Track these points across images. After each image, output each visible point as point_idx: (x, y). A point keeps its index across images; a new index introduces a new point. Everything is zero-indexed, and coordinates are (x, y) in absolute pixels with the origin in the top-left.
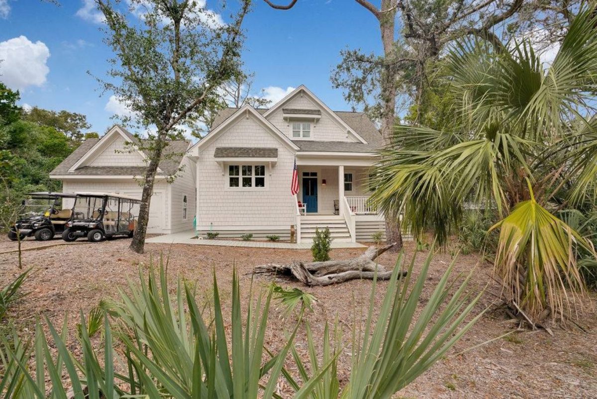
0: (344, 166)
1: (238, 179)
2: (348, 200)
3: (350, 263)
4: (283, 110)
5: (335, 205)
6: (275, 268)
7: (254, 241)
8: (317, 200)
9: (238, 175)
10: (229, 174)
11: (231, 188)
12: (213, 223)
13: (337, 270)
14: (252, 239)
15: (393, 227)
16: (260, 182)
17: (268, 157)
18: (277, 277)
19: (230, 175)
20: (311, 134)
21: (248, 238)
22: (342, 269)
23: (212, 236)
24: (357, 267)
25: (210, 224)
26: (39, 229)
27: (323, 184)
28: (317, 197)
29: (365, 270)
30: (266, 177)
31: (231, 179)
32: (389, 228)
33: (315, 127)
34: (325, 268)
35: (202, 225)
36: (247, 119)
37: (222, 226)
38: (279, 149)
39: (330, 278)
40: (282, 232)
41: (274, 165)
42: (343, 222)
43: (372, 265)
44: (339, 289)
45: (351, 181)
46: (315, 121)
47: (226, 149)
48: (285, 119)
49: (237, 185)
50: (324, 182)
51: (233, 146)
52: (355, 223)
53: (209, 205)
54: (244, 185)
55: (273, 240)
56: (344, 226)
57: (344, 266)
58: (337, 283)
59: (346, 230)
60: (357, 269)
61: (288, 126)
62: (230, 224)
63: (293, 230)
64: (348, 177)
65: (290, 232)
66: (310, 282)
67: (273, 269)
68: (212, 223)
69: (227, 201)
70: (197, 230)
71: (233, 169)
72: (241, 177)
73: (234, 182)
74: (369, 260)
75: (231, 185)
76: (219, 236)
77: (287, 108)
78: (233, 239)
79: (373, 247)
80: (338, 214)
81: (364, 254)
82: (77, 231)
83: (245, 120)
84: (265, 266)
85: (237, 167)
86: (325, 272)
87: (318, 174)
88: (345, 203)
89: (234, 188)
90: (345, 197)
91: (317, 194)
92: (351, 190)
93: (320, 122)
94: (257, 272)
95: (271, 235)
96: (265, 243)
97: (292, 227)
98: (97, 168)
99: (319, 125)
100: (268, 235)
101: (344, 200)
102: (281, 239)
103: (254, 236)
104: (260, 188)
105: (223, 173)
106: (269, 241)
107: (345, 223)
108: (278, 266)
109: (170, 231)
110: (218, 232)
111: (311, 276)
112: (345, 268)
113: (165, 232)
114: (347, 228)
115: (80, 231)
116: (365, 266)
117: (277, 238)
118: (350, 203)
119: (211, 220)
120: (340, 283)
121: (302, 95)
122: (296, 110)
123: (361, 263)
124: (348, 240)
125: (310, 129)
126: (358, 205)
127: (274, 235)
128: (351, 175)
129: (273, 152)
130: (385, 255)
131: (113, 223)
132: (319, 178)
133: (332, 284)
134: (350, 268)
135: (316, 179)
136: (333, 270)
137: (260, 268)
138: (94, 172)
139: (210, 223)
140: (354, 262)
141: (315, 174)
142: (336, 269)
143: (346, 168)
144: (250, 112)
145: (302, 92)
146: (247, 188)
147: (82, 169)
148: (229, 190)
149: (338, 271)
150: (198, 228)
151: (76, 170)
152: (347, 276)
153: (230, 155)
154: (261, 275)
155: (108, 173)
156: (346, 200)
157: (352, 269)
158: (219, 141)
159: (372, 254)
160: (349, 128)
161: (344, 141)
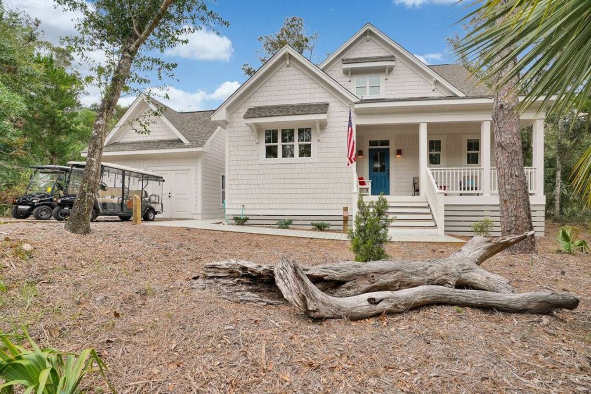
0: (428, 123)
1: (275, 147)
2: (433, 174)
3: (426, 269)
4: (343, 60)
5: (414, 184)
6: (244, 269)
7: (294, 229)
8: (389, 179)
9: (277, 142)
10: (264, 141)
11: (269, 159)
12: (245, 205)
13: (395, 282)
14: (291, 226)
15: (516, 208)
16: (306, 151)
17: (314, 114)
18: (249, 290)
19: (266, 142)
20: (382, 89)
21: (286, 224)
22: (407, 280)
23: (241, 221)
24: (444, 277)
25: (242, 207)
26: (38, 206)
27: (399, 156)
28: (389, 174)
29: (461, 285)
30: (314, 143)
31: (268, 148)
32: (507, 210)
33: (386, 80)
34: (365, 276)
35: (232, 208)
36: (288, 66)
37: (256, 209)
38: (331, 105)
39: (372, 301)
40: (333, 218)
41: (323, 126)
42: (426, 205)
43: (479, 275)
44: (393, 330)
45: (440, 151)
46: (387, 70)
47: (259, 108)
48: (346, 72)
49: (275, 156)
50: (399, 152)
51: (270, 104)
52: (443, 207)
53: (241, 182)
54: (284, 156)
55: (320, 228)
56: (427, 211)
57: (412, 274)
58: (390, 313)
59: (430, 217)
60: (443, 283)
61: (350, 81)
62: (266, 206)
63: (346, 214)
64: (434, 145)
65: (342, 218)
66: (314, 311)
67: (240, 272)
68: (243, 206)
69: (262, 177)
70: (226, 214)
71: (271, 136)
72: (280, 145)
73: (271, 152)
74: (469, 264)
75: (268, 156)
77: (348, 57)
78: (269, 226)
79: (479, 239)
80: (418, 195)
81: (460, 250)
82: (65, 208)
83: (284, 68)
84: (223, 263)
85: (275, 133)
86: (366, 285)
87: (390, 143)
88: (428, 177)
89: (272, 160)
90: (428, 169)
91: (389, 170)
92: (440, 164)
93: (393, 72)
94: (210, 275)
95: (319, 222)
96: (310, 232)
97: (346, 209)
99: (391, 78)
100: (313, 222)
101: (427, 173)
102: (331, 228)
103: (294, 222)
104: (305, 159)
105: (257, 140)
106: (314, 230)
107: (429, 207)
108: (251, 265)
109: (200, 216)
111: (319, 294)
112: (414, 278)
113: (194, 217)
114: (431, 213)
115: (68, 208)
116: (463, 276)
117: (325, 227)
118: (437, 178)
119: (243, 202)
120: (400, 313)
121: (368, 37)
122: (360, 59)
123: (453, 270)
124: (434, 231)
125: (380, 84)
126: (449, 182)
127: (321, 221)
128: (440, 141)
129: (323, 108)
130: (500, 256)
131: (115, 200)
132: (392, 148)
133: (378, 315)
134: (427, 278)
135: (389, 149)
136: (386, 281)
137: (213, 267)
139: (241, 205)
140: (436, 268)
141: (386, 143)
142: (393, 280)
143: (430, 126)
144: (291, 57)
145: (369, 33)
146: (288, 159)
147: (111, 145)
148: (266, 163)
149: (397, 285)
150: (227, 213)
151: (105, 147)
152: (419, 299)
153: (263, 115)
154: (217, 282)
155: (134, 149)
156: (430, 173)
157: (431, 282)
158: (252, 99)
159: (479, 253)
160: (436, 77)
161: (428, 96)
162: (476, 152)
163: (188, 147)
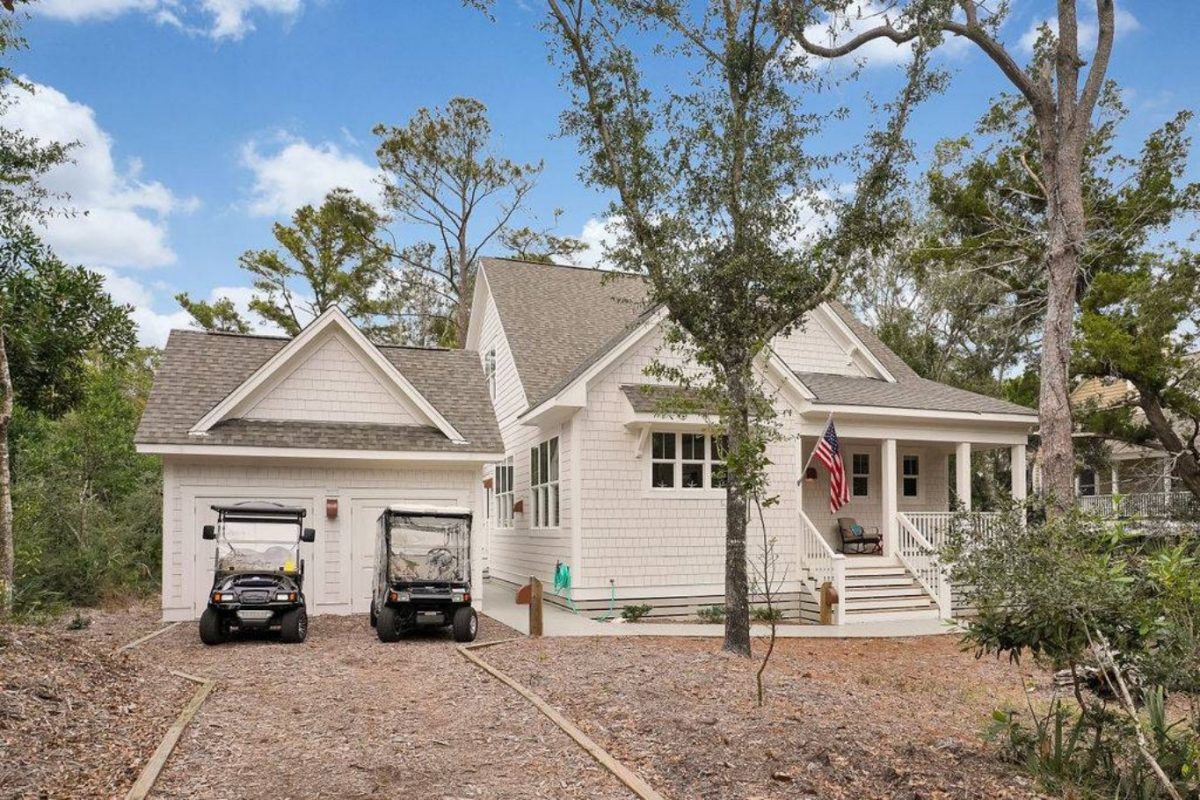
1: (670, 467)
9: (673, 457)
10: (651, 456)
11: (657, 489)
12: (614, 580)
19: (654, 457)
23: (634, 614)
25: (609, 584)
27: (810, 480)
31: (657, 469)
35: (589, 586)
37: (651, 586)
42: (903, 572)
45: (867, 472)
49: (670, 484)
50: (811, 473)
54: (685, 485)
56: (909, 581)
59: (919, 591)
70: (575, 597)
71: (662, 443)
72: (678, 463)
73: (662, 476)
75: (656, 484)
76: (651, 613)
80: (881, 554)
82: (427, 613)
85: (671, 438)
89: (663, 491)
92: (866, 494)
98: (271, 425)
105: (638, 452)
107: (908, 574)
110: (648, 603)
114: (917, 585)
115: (434, 613)
117: (777, 614)
119: (611, 572)
138: (273, 438)
139: (608, 581)
146: (692, 491)
147: (227, 428)
148: (652, 496)
150: (577, 595)
151: (210, 429)
158: (626, 369)
160: (857, 344)
161: (842, 374)
162: (913, 477)
163: (461, 449)
